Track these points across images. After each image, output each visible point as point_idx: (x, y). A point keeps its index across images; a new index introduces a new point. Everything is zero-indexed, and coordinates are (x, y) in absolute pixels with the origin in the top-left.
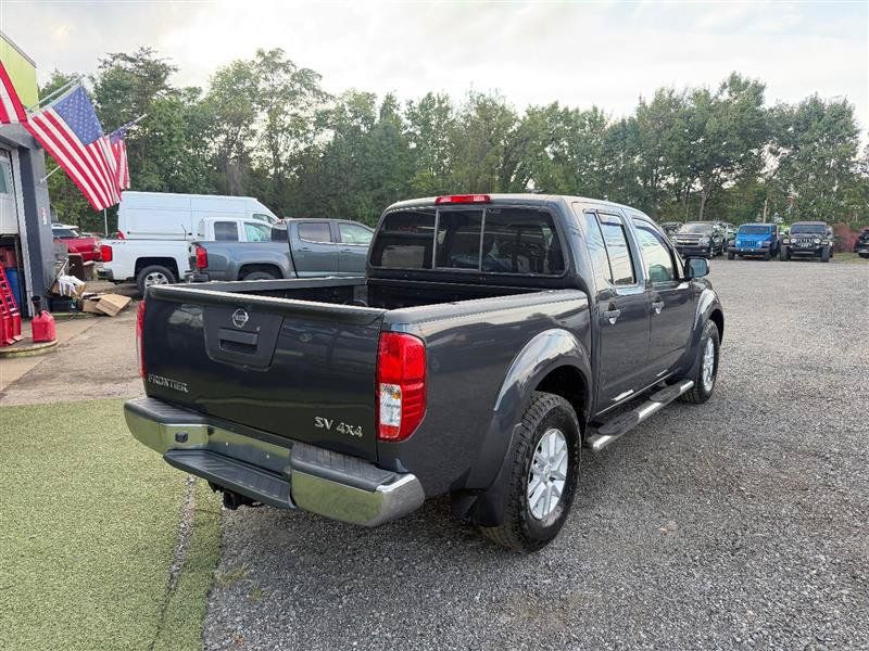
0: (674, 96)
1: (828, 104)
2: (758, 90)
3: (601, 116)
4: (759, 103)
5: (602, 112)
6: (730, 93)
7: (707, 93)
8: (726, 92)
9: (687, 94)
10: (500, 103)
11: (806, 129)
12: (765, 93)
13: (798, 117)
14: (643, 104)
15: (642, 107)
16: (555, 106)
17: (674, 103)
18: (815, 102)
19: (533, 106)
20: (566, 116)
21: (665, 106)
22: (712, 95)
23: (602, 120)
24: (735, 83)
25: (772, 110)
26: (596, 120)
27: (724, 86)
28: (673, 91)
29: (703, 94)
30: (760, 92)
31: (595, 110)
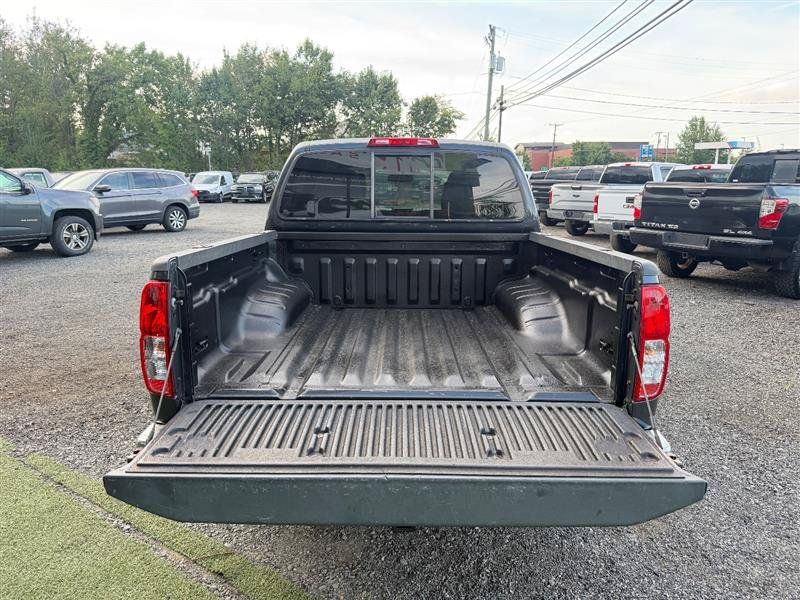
0: (257, 53)
1: (379, 77)
2: (327, 57)
3: (187, 65)
4: (329, 69)
5: (188, 60)
6: (306, 56)
7: (286, 56)
8: (302, 56)
9: (269, 53)
10: (74, 36)
11: (368, 95)
12: (334, 62)
13: (359, 84)
14: (227, 57)
15: (227, 60)
16: (141, 48)
17: (258, 60)
18: (371, 74)
19: (112, 44)
20: (155, 59)
21: (248, 62)
22: (291, 57)
23: (188, 68)
24: (308, 49)
25: (340, 76)
26: (181, 67)
27: (301, 50)
28: (256, 49)
29: (281, 54)
30: (330, 59)
31: (180, 56)
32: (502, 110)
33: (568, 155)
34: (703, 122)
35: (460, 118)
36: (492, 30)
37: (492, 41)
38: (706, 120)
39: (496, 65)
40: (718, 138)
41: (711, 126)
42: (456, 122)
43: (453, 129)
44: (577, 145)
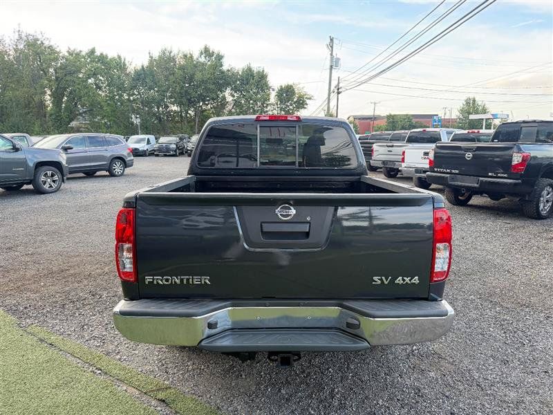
0: (172, 55)
1: (255, 71)
2: (220, 57)
3: (124, 63)
4: (221, 66)
5: (125, 60)
6: (205, 57)
7: (191, 57)
8: (203, 56)
9: (180, 55)
10: (46, 43)
11: (248, 83)
12: (224, 61)
13: (242, 76)
14: (151, 57)
15: (152, 60)
16: (93, 51)
17: (172, 59)
18: (249, 69)
19: (72, 49)
20: (102, 59)
21: (165, 61)
22: (195, 58)
23: (125, 65)
24: (207, 52)
25: (228, 71)
26: (120, 65)
27: (201, 53)
28: (171, 52)
29: (189, 55)
30: (221, 59)
31: (119, 57)
32: (339, 93)
33: (383, 123)
34: (474, 101)
35: (310, 99)
36: (332, 40)
37: (332, 47)
38: (476, 99)
39: (334, 64)
40: (484, 111)
41: (480, 103)
42: (308, 101)
43: (305, 106)
44: (389, 117)
